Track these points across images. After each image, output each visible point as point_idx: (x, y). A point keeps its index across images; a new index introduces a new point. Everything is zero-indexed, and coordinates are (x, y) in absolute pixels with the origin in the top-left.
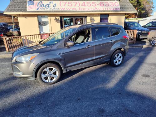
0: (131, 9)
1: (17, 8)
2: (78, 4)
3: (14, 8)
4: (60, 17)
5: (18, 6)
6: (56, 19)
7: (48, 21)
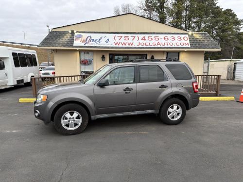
0: (213, 46)
1: (55, 42)
2: (136, 38)
3: (51, 42)
4: (110, 54)
5: (56, 39)
6: (103, 57)
7: (93, 59)
